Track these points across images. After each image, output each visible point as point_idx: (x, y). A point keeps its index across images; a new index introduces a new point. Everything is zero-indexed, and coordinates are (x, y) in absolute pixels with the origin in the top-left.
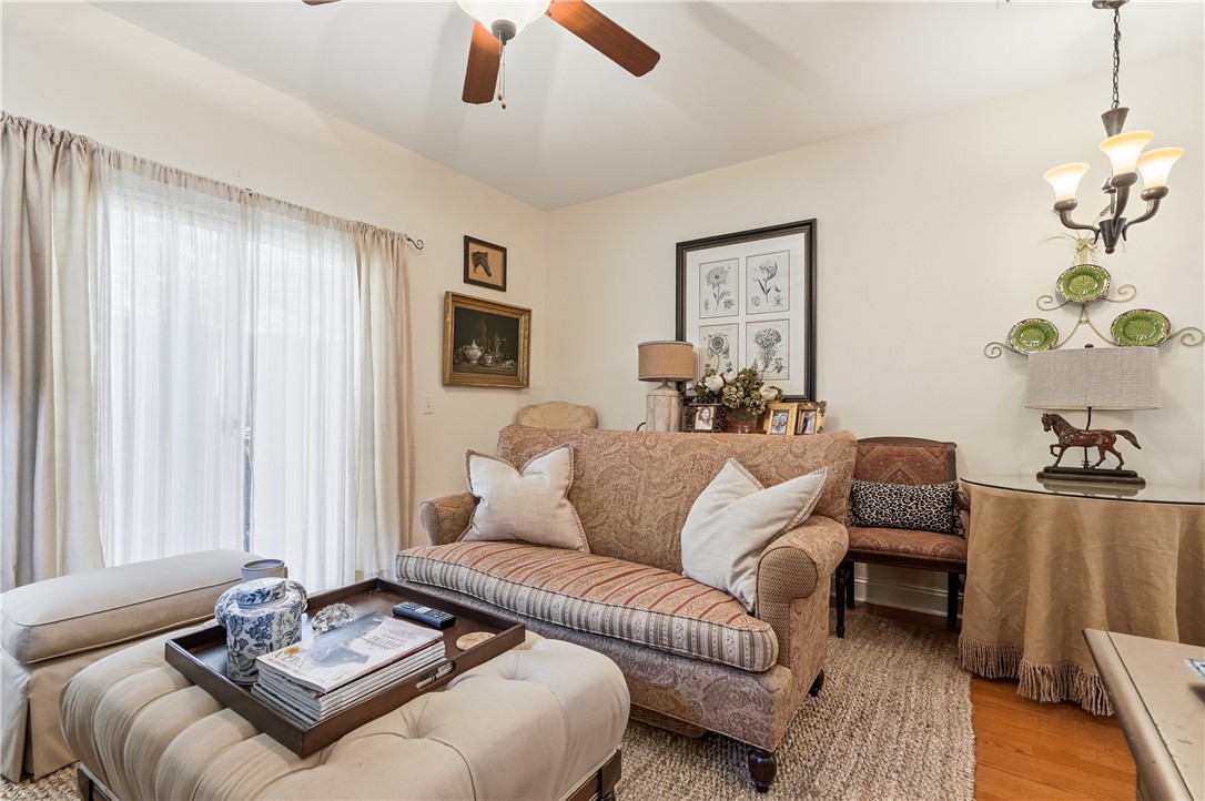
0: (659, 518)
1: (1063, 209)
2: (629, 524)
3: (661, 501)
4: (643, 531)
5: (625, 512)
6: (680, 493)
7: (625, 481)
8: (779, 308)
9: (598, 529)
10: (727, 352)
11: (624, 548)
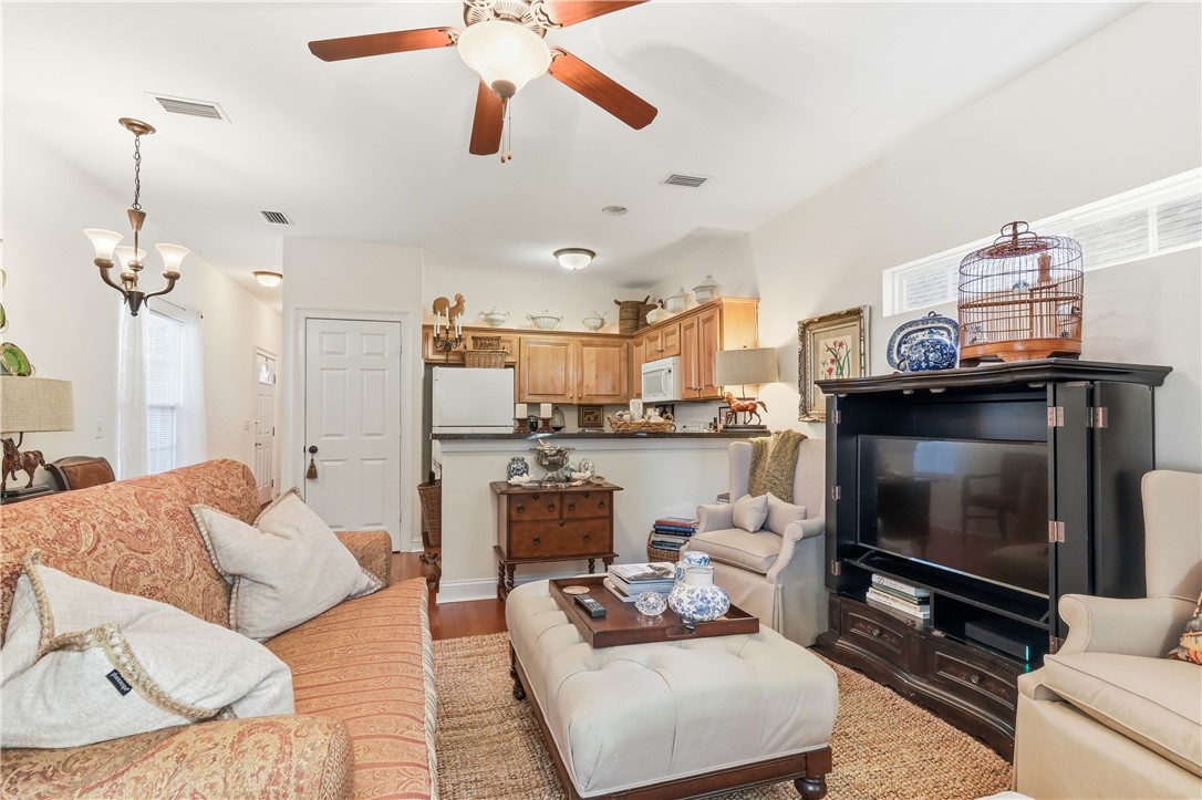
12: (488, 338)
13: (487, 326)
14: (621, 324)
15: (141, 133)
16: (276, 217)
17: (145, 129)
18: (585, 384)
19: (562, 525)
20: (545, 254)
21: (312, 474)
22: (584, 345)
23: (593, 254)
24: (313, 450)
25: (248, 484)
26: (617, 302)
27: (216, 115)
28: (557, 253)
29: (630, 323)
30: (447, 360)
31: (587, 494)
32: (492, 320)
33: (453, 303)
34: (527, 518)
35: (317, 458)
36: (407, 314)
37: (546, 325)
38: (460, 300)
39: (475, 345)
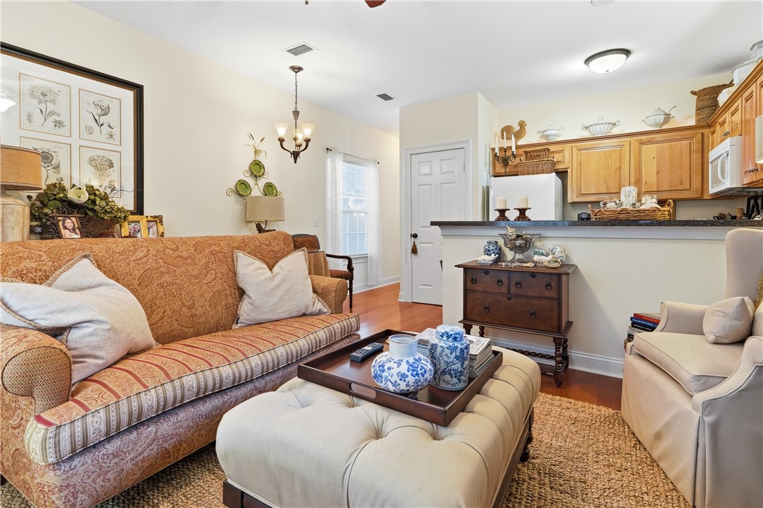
0: (208, 299)
1: (281, 140)
2: (186, 310)
3: (205, 287)
4: (200, 311)
5: (179, 303)
6: (216, 278)
7: (167, 278)
8: (111, 141)
9: (159, 324)
10: (57, 167)
11: (186, 330)
12: (536, 151)
13: (544, 141)
14: (697, 114)
15: (298, 72)
16: (385, 97)
17: (300, 69)
18: (644, 181)
19: (509, 299)
20: (575, 67)
21: (414, 251)
22: (642, 143)
23: (627, 52)
24: (415, 236)
25: (284, 244)
26: (694, 93)
27: (309, 49)
28: (588, 61)
29: (707, 111)
30: (505, 173)
31: (533, 275)
32: (547, 136)
33: (517, 128)
34: (480, 289)
35: (417, 241)
36: (467, 141)
37: (599, 131)
38: (522, 125)
39: (527, 159)
